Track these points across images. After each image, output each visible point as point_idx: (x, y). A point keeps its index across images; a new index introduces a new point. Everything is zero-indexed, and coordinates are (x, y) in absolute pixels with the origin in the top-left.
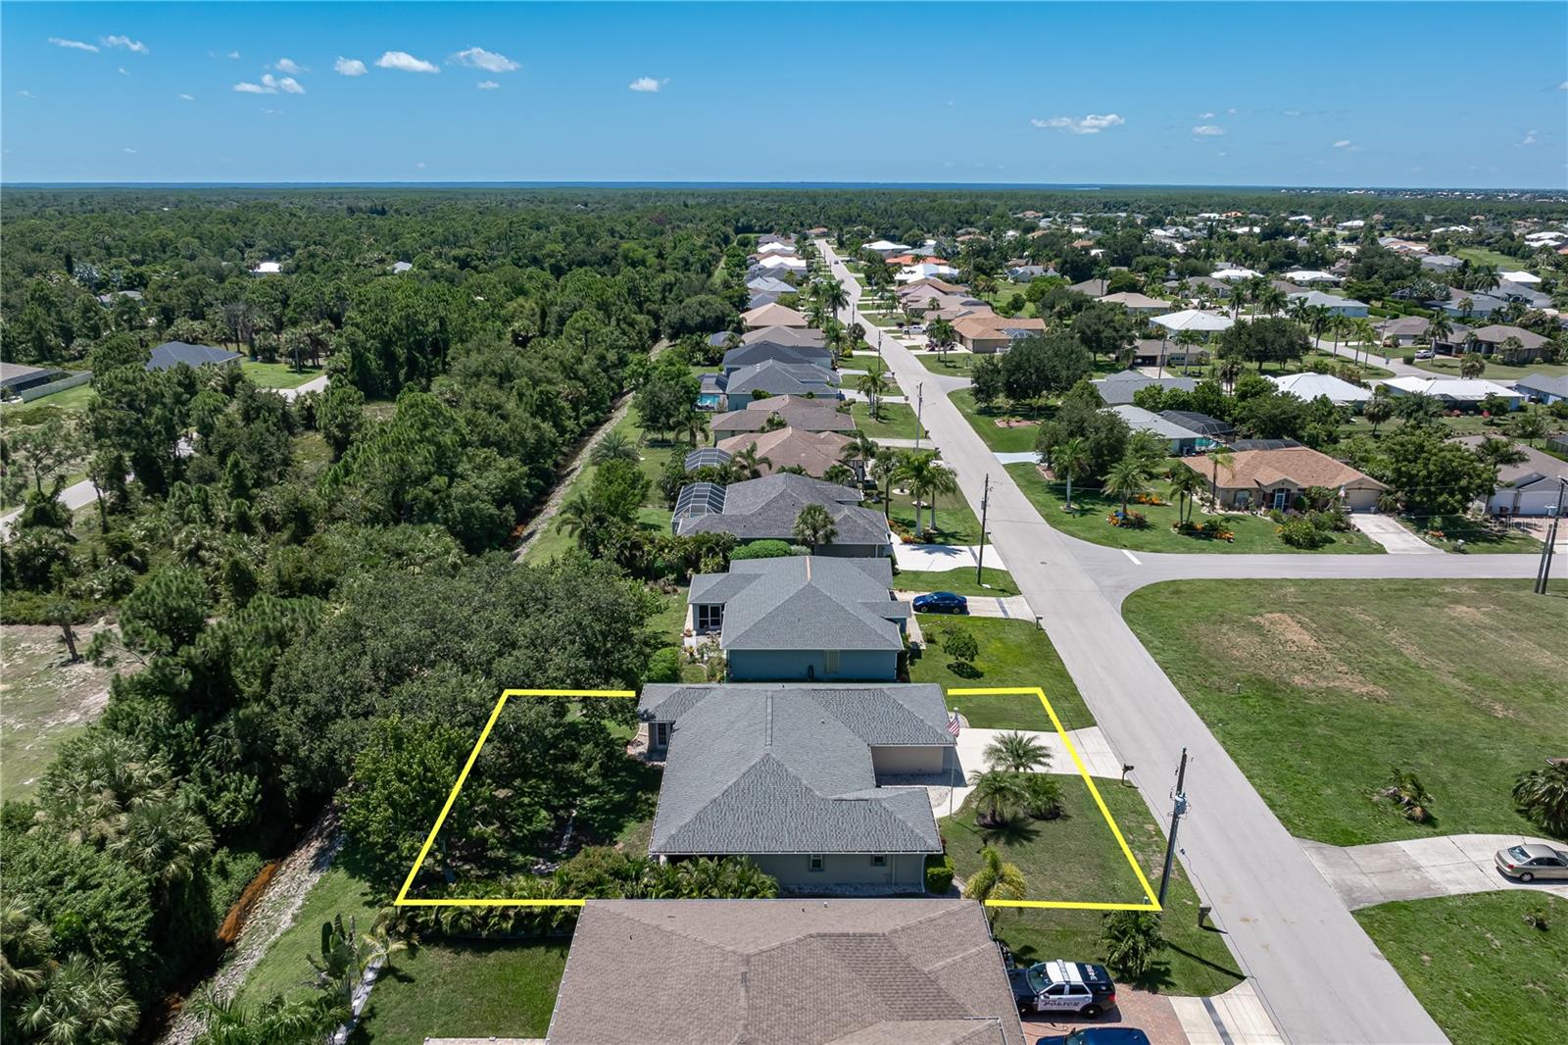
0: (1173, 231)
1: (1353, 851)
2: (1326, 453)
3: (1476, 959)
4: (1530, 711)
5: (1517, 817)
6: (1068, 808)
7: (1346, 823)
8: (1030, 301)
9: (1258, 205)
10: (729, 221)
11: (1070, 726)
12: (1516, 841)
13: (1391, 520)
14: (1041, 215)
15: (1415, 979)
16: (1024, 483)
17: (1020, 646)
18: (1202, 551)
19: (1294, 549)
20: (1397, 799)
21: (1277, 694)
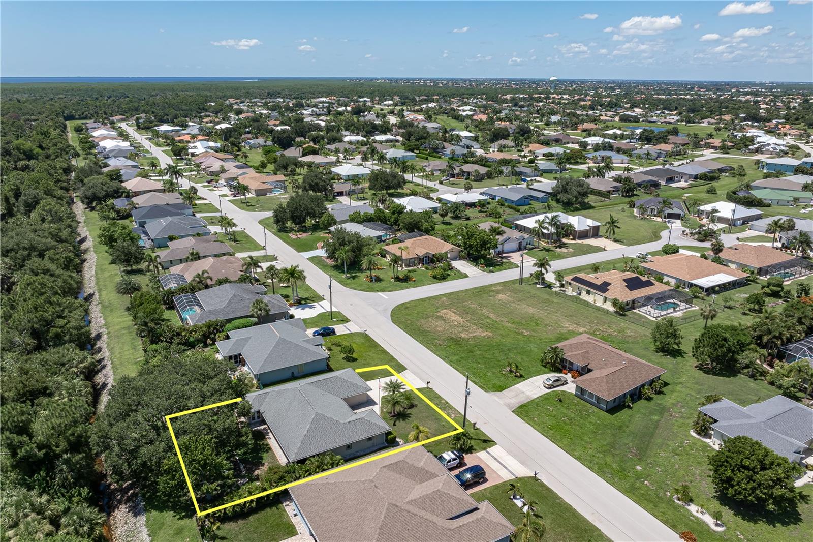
0: (310, 110)
1: (505, 392)
2: (432, 236)
3: (548, 415)
4: (533, 330)
5: (543, 368)
6: (416, 402)
7: (499, 383)
8: (269, 163)
9: (342, 92)
10: (59, 114)
11: (399, 372)
12: (545, 376)
13: (465, 262)
14: (239, 101)
15: (535, 426)
16: (321, 267)
17: (363, 343)
18: (407, 288)
19: (438, 281)
20: (511, 371)
21: (459, 343)
